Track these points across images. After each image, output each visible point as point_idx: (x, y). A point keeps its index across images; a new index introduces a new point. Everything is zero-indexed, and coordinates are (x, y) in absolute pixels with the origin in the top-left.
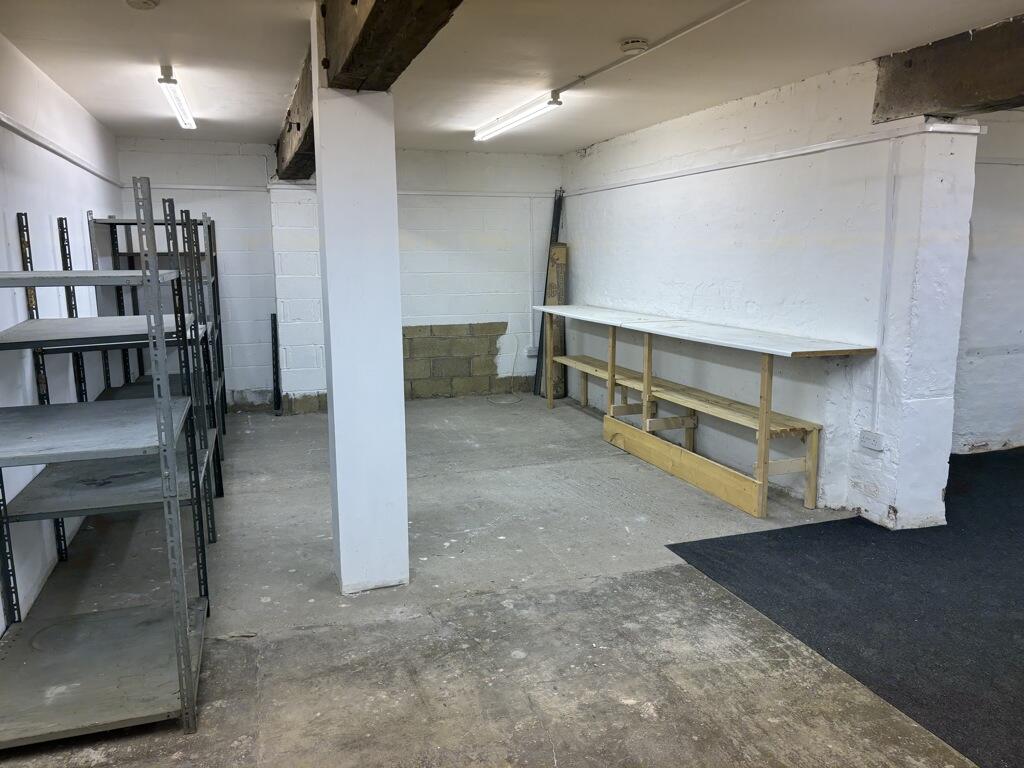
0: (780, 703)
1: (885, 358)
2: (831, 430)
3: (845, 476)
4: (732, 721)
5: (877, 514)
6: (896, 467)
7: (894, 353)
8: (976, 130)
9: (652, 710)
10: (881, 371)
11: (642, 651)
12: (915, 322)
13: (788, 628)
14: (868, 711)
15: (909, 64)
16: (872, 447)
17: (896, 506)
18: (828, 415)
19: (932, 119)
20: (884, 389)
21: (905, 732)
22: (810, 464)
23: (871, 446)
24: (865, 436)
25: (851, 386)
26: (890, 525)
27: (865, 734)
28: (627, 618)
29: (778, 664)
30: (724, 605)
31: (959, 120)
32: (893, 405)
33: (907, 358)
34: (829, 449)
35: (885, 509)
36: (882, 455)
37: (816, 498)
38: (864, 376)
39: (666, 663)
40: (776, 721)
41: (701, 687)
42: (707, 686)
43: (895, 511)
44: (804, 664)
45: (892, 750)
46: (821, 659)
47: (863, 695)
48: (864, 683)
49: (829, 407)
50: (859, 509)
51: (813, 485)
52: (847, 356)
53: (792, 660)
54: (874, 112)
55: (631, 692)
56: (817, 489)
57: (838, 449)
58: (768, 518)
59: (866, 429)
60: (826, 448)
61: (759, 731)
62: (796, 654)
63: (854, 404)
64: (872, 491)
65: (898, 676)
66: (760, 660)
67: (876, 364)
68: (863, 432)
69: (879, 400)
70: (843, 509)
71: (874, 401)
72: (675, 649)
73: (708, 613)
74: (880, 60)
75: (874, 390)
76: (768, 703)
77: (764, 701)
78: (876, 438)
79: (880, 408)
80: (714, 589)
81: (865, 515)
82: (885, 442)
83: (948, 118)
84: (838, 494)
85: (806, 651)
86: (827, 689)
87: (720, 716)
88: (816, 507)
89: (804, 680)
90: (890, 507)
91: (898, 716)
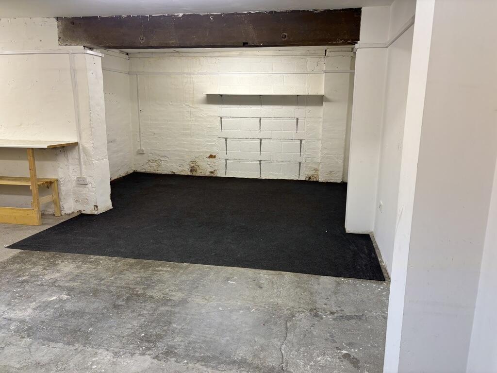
0: (109, 273)
1: (83, 146)
2: (62, 180)
3: (71, 199)
4: (98, 285)
5: (89, 210)
6: (94, 189)
7: (86, 143)
8: (100, 55)
9: (66, 296)
10: (81, 151)
11: (39, 283)
12: (93, 130)
13: (91, 254)
14: (137, 264)
15: (73, 23)
16: (84, 183)
17: (97, 204)
18: (60, 173)
19: (86, 48)
20: (84, 158)
21: (150, 264)
22: (55, 197)
23: (82, 183)
24: (78, 179)
25: (68, 160)
26: (96, 213)
27: (140, 269)
28: (19, 276)
29: (97, 264)
30: (57, 257)
31: (95, 50)
32: (90, 164)
33: (92, 145)
34: (63, 189)
35: (93, 207)
36: (87, 186)
37: (61, 211)
38: (74, 154)
39: (54, 282)
40: (113, 278)
41: (77, 282)
42: (79, 281)
43: (97, 207)
44: (105, 261)
45: (151, 269)
46: (110, 258)
47: (132, 261)
48: (129, 258)
49: (60, 170)
50: (80, 211)
51: (58, 206)
52: (63, 147)
53: (101, 262)
54: (59, 41)
55: (51, 296)
56: (60, 207)
57: (67, 187)
58: (43, 224)
59: (78, 177)
60: (61, 188)
61: (110, 283)
62: (102, 259)
63: (70, 167)
64: (86, 202)
65: (137, 252)
66: (90, 266)
67: (79, 148)
68: (77, 178)
69: (82, 163)
70: (73, 212)
71: (80, 164)
72: (52, 277)
73: (53, 261)
74: (57, 18)
75: (79, 159)
76: (105, 275)
77: (103, 275)
78: (85, 179)
79: (83, 167)
80: (47, 254)
81: (83, 212)
82: (88, 180)
83: (91, 49)
84: (70, 207)
85: (104, 257)
86: (119, 264)
87: (92, 286)
88: (61, 215)
89: (111, 265)
90: (95, 206)
91: (145, 261)
